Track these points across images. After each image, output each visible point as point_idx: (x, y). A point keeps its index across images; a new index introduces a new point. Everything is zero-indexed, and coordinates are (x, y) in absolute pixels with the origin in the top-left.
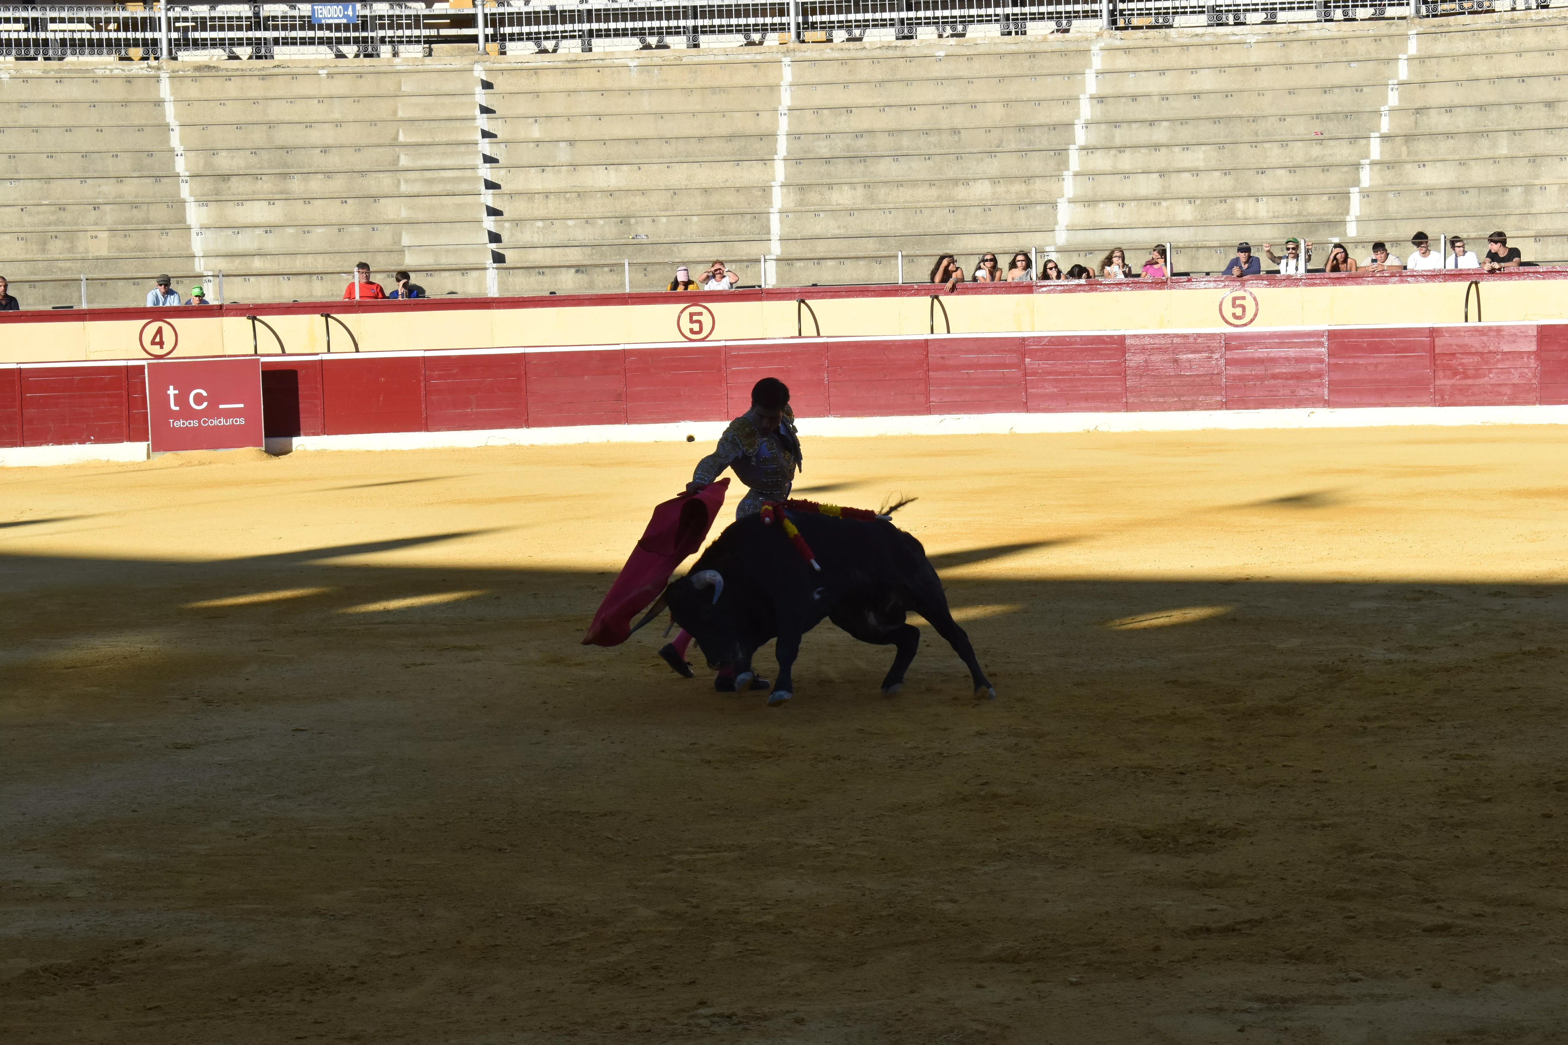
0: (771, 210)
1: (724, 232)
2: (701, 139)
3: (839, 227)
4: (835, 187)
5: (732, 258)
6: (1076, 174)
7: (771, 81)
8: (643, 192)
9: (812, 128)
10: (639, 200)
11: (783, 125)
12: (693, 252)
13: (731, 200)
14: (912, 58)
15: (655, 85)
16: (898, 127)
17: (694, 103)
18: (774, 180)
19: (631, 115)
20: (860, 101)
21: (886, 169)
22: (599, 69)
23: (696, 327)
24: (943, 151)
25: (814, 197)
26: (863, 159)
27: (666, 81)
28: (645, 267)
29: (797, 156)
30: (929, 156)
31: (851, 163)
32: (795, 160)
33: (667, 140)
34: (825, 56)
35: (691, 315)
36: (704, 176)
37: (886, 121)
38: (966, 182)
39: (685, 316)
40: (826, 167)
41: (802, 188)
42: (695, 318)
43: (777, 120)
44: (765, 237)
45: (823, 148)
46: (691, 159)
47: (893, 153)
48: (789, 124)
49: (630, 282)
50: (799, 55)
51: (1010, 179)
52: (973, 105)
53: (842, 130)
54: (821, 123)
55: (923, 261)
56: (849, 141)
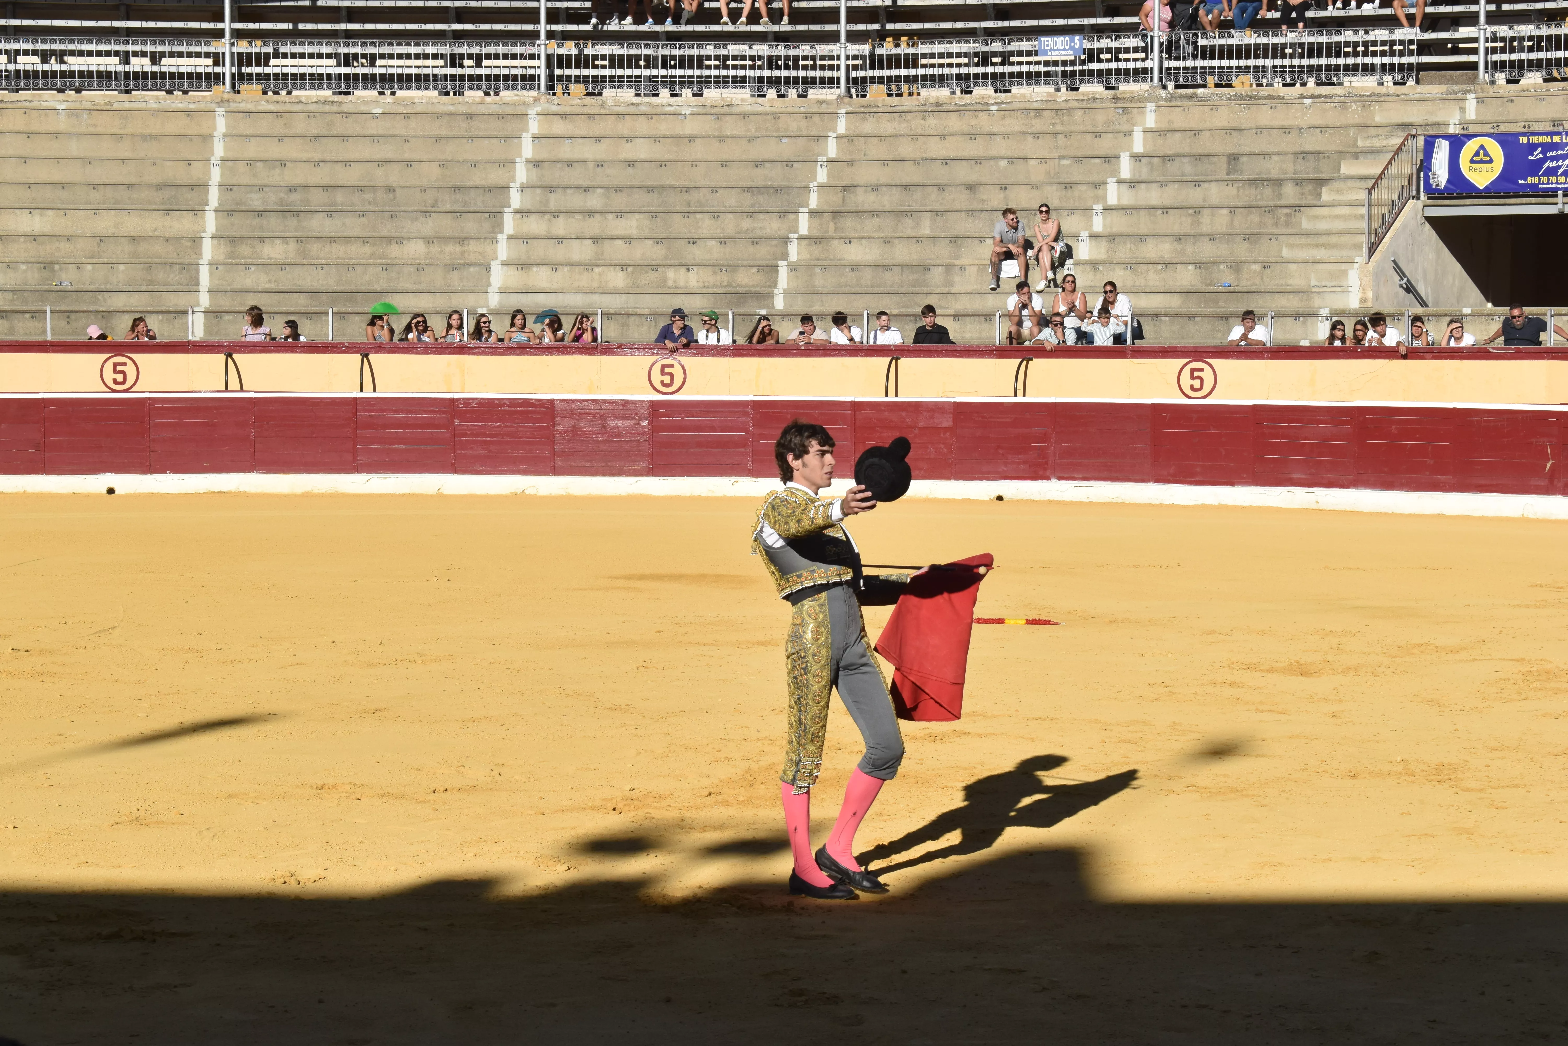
0: (201, 262)
1: (151, 282)
2: (130, 186)
3: (270, 281)
4: (267, 240)
5: (158, 309)
6: (510, 237)
7: (205, 131)
8: (69, 238)
9: (245, 180)
10: (65, 246)
11: (216, 176)
12: (119, 301)
13: (159, 248)
14: (348, 114)
15: (83, 129)
16: (333, 183)
17: (124, 150)
18: (204, 231)
19: (58, 160)
20: (295, 155)
21: (318, 224)
22: (25, 111)
23: (120, 377)
24: (377, 209)
25: (245, 250)
26: (296, 213)
27: (95, 126)
28: (68, 315)
29: (228, 208)
30: (363, 214)
31: (284, 217)
32: (225, 212)
33: (95, 186)
34: (260, 108)
35: (115, 365)
36: (132, 224)
37: (321, 176)
38: (400, 240)
39: (109, 366)
40: (258, 220)
41: (233, 240)
42: (119, 368)
43: (209, 171)
44: (194, 288)
45: (256, 201)
46: (119, 207)
47: (327, 209)
48: (222, 175)
49: (52, 329)
50: (233, 106)
51: (444, 239)
52: (409, 164)
53: (276, 184)
54: (255, 176)
55: (357, 318)
56: (282, 195)
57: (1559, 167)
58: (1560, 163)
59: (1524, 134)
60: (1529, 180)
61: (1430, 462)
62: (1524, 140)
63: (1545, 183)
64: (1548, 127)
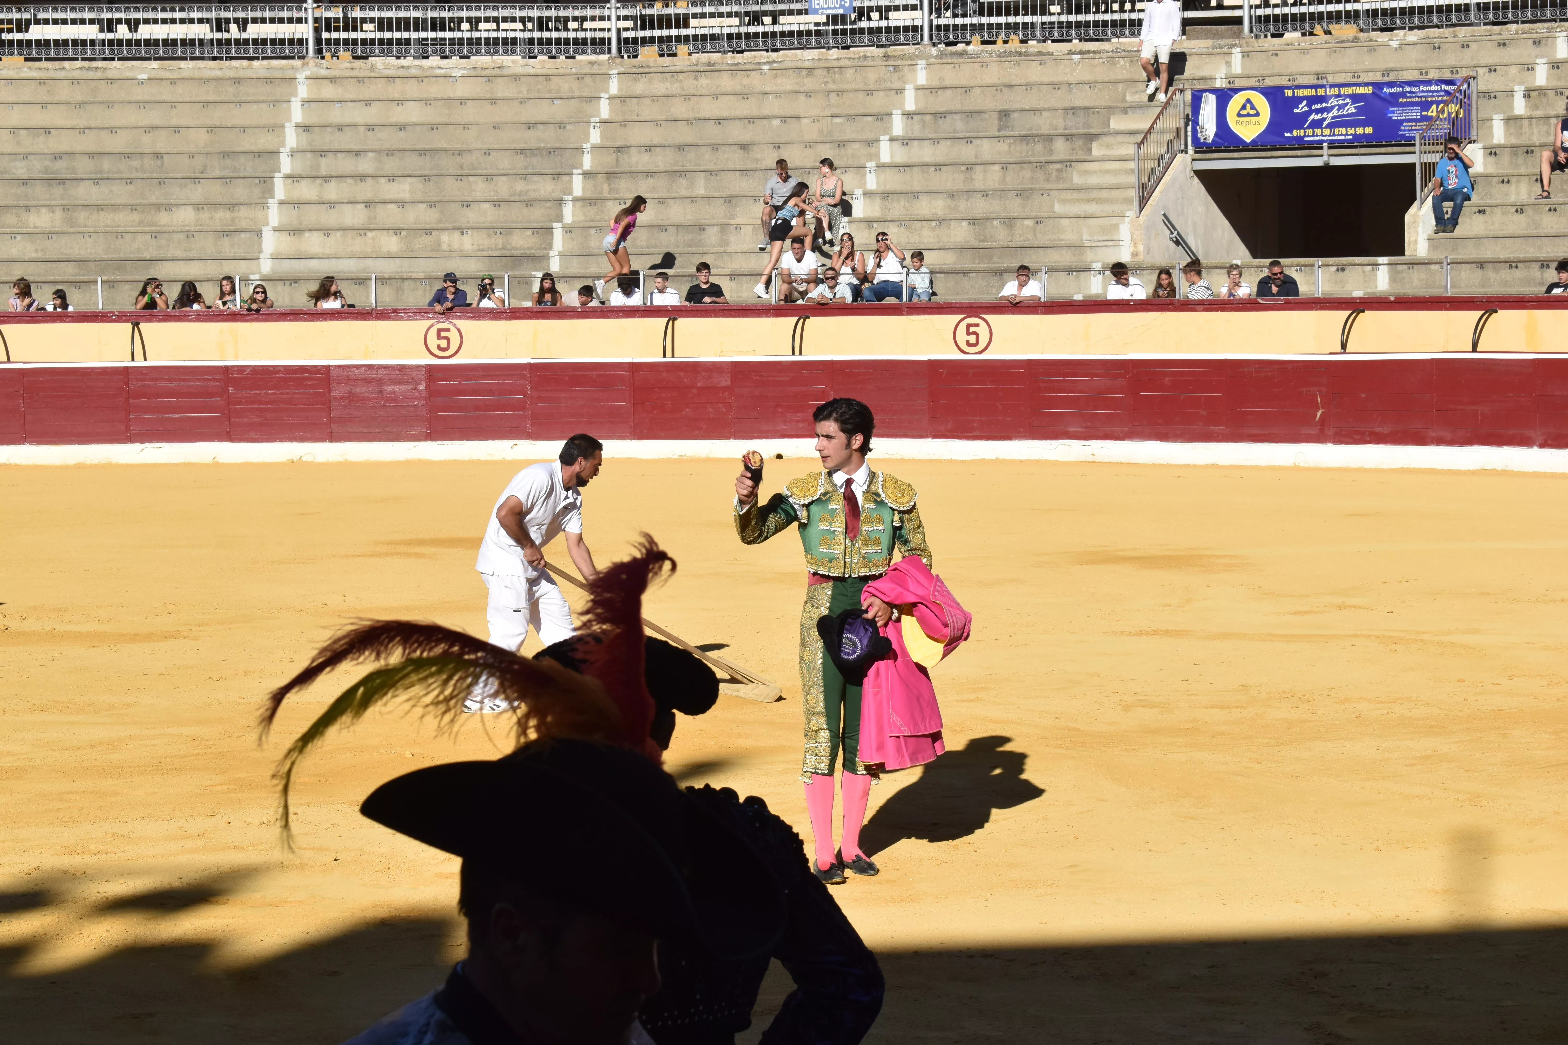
3: (36, 251)
4: (32, 209)
6: (281, 203)
9: (9, 149)
14: (112, 81)
16: (99, 150)
20: (59, 122)
21: (85, 192)
24: (145, 176)
25: (10, 219)
26: (62, 181)
31: (50, 185)
34: (23, 75)
37: (86, 143)
38: (169, 207)
40: (23, 188)
45: (20, 169)
47: (94, 176)
51: (214, 205)
52: (177, 130)
53: (40, 151)
54: (18, 143)
55: (127, 287)
56: (47, 163)
57: (1324, 119)
58: (1325, 115)
59: (1289, 88)
60: (1295, 133)
61: (1203, 413)
62: (1289, 93)
63: (1310, 135)
64: (1312, 80)
